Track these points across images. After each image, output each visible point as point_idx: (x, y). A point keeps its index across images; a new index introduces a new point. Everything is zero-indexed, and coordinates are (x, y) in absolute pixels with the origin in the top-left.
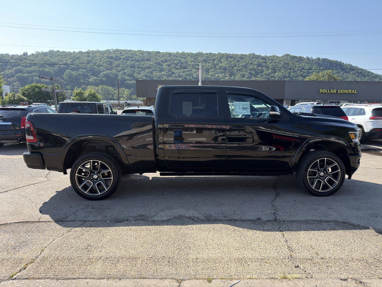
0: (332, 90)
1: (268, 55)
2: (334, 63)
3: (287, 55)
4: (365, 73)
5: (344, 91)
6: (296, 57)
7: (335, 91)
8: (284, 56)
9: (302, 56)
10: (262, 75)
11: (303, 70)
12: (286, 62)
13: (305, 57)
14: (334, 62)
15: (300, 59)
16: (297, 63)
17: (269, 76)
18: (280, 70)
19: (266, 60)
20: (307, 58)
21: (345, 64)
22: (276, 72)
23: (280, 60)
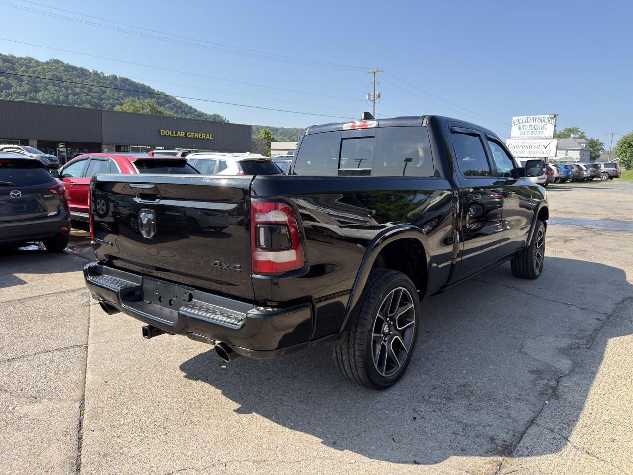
0: (179, 132)
1: (18, 56)
2: (139, 88)
3: (57, 62)
4: (185, 108)
5: (196, 134)
6: (74, 68)
7: (183, 134)
8: (51, 63)
9: (85, 67)
10: (9, 93)
11: (90, 93)
12: (56, 75)
13: (91, 71)
14: (140, 86)
15: (83, 73)
16: (78, 79)
17: (25, 96)
18: (46, 89)
19: (14, 64)
20: (94, 71)
21: (156, 91)
22: (40, 91)
23: (44, 70)
